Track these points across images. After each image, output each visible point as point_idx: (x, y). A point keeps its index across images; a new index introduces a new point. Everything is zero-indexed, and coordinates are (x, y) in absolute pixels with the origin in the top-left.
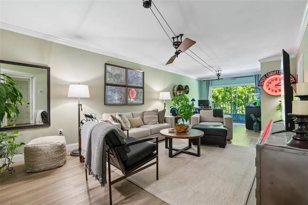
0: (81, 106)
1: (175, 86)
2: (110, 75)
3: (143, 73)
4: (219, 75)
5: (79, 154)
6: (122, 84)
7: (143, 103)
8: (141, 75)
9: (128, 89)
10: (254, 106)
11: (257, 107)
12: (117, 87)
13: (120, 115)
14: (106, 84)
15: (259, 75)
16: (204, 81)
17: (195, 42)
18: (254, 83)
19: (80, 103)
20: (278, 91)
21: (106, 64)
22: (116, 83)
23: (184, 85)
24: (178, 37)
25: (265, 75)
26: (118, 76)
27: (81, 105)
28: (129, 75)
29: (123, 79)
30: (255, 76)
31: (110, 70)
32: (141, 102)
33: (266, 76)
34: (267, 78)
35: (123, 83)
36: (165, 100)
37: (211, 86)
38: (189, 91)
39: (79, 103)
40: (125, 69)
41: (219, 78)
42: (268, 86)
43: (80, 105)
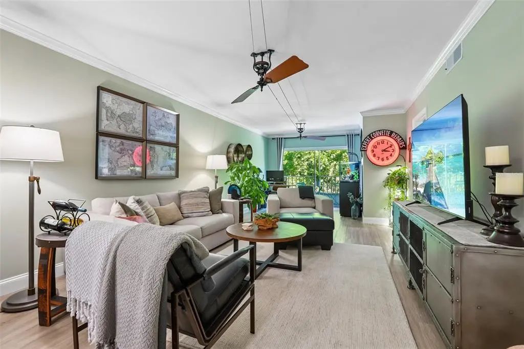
0: (38, 182)
1: (231, 146)
2: (109, 115)
3: (178, 116)
4: (301, 130)
5: (37, 303)
6: (135, 135)
7: (177, 176)
8: (173, 121)
9: (149, 145)
10: (351, 181)
11: (355, 182)
12: (124, 141)
13: (139, 202)
14: (99, 133)
15: (352, 135)
16: (273, 139)
17: (306, 66)
18: (347, 146)
19: (35, 175)
20: (385, 159)
21: (100, 89)
22: (122, 131)
23: (245, 144)
24: (262, 54)
25: (369, 135)
26: (125, 118)
27: (38, 179)
28: (149, 117)
29: (137, 125)
30: (348, 135)
31: (110, 102)
32: (173, 173)
33: (371, 137)
34: (372, 139)
35: (137, 132)
36: (217, 170)
37: (284, 147)
38: (252, 154)
39: (32, 173)
40: (142, 105)
41: (301, 135)
42: (373, 151)
43: (32, 180)
